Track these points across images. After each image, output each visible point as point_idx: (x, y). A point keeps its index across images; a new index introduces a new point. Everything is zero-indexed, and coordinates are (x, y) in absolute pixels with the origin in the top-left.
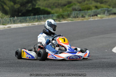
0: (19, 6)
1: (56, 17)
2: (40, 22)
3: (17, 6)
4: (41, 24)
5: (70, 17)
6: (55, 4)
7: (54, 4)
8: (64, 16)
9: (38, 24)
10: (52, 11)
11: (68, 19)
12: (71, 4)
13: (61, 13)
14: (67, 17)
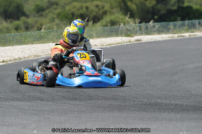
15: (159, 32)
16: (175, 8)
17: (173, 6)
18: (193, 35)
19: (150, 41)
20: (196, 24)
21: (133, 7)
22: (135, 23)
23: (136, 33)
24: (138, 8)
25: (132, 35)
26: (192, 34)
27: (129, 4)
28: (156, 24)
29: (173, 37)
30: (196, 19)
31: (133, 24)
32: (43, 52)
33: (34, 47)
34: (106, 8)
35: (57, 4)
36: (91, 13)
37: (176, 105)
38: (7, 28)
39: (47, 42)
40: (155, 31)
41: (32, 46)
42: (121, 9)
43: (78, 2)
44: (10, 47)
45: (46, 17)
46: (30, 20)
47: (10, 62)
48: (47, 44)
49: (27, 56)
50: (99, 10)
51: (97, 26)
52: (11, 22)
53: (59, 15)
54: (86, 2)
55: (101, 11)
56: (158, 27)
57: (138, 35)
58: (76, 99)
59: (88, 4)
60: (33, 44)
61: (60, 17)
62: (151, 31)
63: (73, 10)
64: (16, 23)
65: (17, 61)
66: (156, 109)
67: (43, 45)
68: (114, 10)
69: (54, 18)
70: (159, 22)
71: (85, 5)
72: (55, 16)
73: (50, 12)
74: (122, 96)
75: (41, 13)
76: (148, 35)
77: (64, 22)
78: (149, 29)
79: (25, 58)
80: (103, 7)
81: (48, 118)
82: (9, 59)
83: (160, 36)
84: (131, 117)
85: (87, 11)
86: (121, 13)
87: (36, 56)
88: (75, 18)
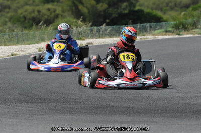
0: (105, 6)
1: (173, 28)
2: (144, 36)
3: (102, 6)
4: (146, 39)
5: (198, 28)
6: (170, 5)
7: (167, 5)
8: (187, 26)
9: (141, 39)
10: (165, 17)
11: (194, 31)
12: (199, 5)
13: (182, 21)
14: (192, 28)
15: (111, 35)
16: (126, 12)
18: (145, 39)
19: (102, 44)
20: (147, 28)
21: (85, 10)
22: (87, 27)
24: (89, 12)
25: (84, 38)
26: (143, 37)
27: (80, 7)
28: (107, 27)
30: (147, 23)
31: (85, 28)
34: (57, 12)
35: (9, 8)
36: (42, 16)
37: (127, 107)
40: (107, 35)
42: (72, 12)
43: (29, 5)
50: (51, 14)
51: (49, 30)
53: (11, 19)
54: (37, 6)
55: (53, 15)
56: (110, 31)
57: (89, 39)
58: (27, 102)
59: (40, 8)
61: (12, 20)
62: (102, 35)
63: (26, 13)
66: (107, 112)
68: (66, 14)
69: (6, 22)
70: (111, 26)
71: (37, 8)
72: (7, 20)
73: (2, 16)
74: (73, 99)
76: (99, 38)
77: (16, 25)
78: (101, 32)
80: (55, 11)
83: (111, 39)
84: (82, 120)
85: (39, 15)
86: (73, 16)
88: (26, 22)
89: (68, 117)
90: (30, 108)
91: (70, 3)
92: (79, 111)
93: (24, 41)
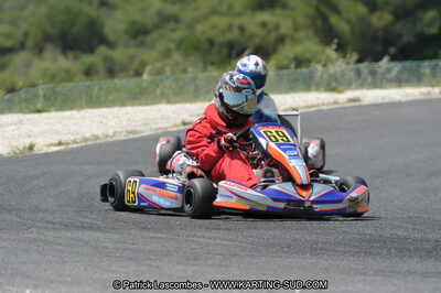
15: (399, 82)
16: (434, 30)
17: (429, 25)
22: (348, 63)
23: (349, 85)
24: (353, 31)
25: (341, 88)
27: (334, 20)
29: (429, 93)
31: (344, 66)
32: (146, 124)
33: (127, 114)
34: (283, 30)
35: (176, 19)
36: (250, 39)
38: (68, 71)
39: (155, 103)
40: (391, 81)
41: (124, 110)
42: (317, 32)
43: (222, 14)
44: (74, 113)
45: (152, 47)
46: (118, 55)
47: (75, 146)
48: (155, 108)
49: (111, 132)
50: (269, 33)
52: (76, 58)
53: (180, 44)
54: (239, 15)
55: (272, 37)
56: (400, 72)
57: (353, 89)
59: (244, 20)
60: (123, 105)
61: (183, 47)
62: (382, 80)
63: (212, 33)
64: (87, 59)
65: (90, 143)
67: (147, 108)
68: (301, 34)
69: (169, 51)
71: (237, 22)
72: (172, 46)
73: (161, 37)
75: (141, 38)
76: (375, 87)
77: (192, 59)
78: (379, 76)
79: (107, 136)
80: (277, 27)
81: (157, 267)
82: (72, 138)
83: (400, 91)
85: (243, 34)
86: (317, 40)
87: (131, 132)
88: (215, 50)
89: (307, 260)
90: (224, 240)
91: (310, 11)
92: (332, 247)
93: (208, 92)
